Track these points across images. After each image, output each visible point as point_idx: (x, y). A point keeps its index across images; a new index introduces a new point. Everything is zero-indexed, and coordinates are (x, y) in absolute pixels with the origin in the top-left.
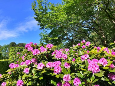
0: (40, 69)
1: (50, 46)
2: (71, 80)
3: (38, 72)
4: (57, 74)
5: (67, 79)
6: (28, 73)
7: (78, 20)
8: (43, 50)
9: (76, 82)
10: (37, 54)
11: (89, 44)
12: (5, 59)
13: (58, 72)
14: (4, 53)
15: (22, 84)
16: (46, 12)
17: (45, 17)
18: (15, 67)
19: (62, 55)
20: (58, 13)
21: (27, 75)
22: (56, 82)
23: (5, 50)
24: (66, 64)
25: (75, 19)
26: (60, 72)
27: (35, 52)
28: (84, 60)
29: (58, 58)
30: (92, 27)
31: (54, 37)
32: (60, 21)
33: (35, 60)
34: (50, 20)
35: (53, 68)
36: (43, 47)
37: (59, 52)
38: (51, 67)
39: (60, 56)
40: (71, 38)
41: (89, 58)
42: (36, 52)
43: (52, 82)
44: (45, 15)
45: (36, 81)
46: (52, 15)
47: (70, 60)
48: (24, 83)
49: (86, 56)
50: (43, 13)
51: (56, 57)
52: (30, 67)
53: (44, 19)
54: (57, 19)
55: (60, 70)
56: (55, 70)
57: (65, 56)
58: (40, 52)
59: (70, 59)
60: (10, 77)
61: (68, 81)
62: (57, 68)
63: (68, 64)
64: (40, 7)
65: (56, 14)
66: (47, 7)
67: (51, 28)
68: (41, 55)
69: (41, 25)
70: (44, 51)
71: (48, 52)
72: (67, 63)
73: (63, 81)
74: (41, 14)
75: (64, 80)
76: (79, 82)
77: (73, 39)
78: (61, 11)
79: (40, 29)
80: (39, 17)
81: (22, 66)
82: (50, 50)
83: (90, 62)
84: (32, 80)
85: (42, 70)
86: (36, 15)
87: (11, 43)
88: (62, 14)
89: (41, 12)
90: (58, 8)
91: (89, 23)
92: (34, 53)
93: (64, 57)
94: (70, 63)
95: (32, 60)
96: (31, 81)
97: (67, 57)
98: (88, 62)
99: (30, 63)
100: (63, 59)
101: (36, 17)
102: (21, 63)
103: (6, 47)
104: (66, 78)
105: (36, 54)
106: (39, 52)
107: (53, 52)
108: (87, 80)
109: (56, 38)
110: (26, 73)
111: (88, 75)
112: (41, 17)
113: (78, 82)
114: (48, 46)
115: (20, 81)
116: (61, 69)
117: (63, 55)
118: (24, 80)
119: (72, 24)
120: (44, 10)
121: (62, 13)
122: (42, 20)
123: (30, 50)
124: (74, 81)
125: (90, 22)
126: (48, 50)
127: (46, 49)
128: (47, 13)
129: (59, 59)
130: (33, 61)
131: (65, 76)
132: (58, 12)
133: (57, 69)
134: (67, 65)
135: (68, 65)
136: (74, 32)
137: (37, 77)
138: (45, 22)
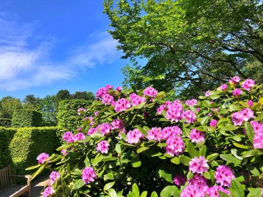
0: (133, 144)
1: (152, 92)
2: (209, 171)
3: (128, 150)
4: (173, 155)
5: (199, 168)
6: (106, 152)
7: (213, 31)
8: (137, 102)
9: (223, 175)
10: (124, 110)
11: (252, 85)
12: (48, 125)
13: (176, 151)
14: (46, 113)
15: (94, 176)
16: (137, 16)
17: (136, 29)
18: (76, 140)
19: (181, 112)
20: (165, 18)
21: (105, 157)
22: (170, 175)
23: (48, 107)
24: (195, 133)
25: (206, 30)
26: (180, 150)
27: (121, 105)
28: (240, 124)
29: (173, 120)
30: (250, 49)
31: (157, 75)
32: (170, 37)
33: (120, 124)
34: (145, 35)
35: (163, 141)
36: (135, 95)
37: (174, 106)
38: (159, 140)
39: (179, 115)
40: (196, 76)
41: (255, 117)
42: (123, 105)
43: (161, 173)
44: (133, 23)
45: (123, 170)
46: (151, 22)
47: (202, 123)
48: (97, 174)
49: (245, 114)
50: (129, 18)
51: (167, 117)
52: (110, 140)
53: (131, 33)
54: (163, 32)
55: (181, 146)
56: (169, 147)
57: (191, 114)
58: (132, 106)
59: (203, 121)
60: (67, 162)
61: (202, 173)
62: (173, 141)
63: (199, 133)
64: (124, 6)
65: (162, 19)
66: (138, 4)
67: (147, 53)
68: (132, 113)
69: (125, 49)
70: (139, 103)
71: (148, 105)
72: (197, 131)
73: (189, 173)
74: (125, 22)
75: (190, 169)
76: (229, 176)
77: (200, 79)
78: (172, 13)
79: (123, 57)
80: (120, 29)
81: (92, 136)
82: (152, 102)
83: (257, 128)
84: (116, 169)
85: (138, 146)
86: (114, 26)
87: (60, 92)
88: (175, 19)
89: (125, 18)
90: (163, 6)
91: (242, 38)
92: (119, 108)
93: (189, 116)
94: (204, 130)
95: (113, 124)
96: (113, 169)
97: (194, 117)
98: (252, 128)
99: (110, 130)
100: (186, 123)
101: (113, 29)
102: (90, 131)
103: (49, 100)
104: (195, 164)
105: (121, 110)
106: (129, 106)
107: (161, 107)
108: (252, 172)
109: (162, 77)
110: (102, 152)
111: (253, 160)
112: (125, 30)
113: (226, 175)
114: (148, 93)
115: (89, 169)
116: (183, 144)
117: (184, 113)
118: (95, 169)
119: (198, 42)
120: (133, 13)
121: (175, 16)
122: (128, 36)
123: (106, 102)
124: (217, 173)
125: (244, 36)
126: (149, 101)
127: (144, 99)
128: (139, 19)
129: (177, 121)
130: (115, 125)
131: (194, 160)
132: (165, 15)
133: (175, 143)
134: (198, 135)
135: (200, 135)
136: (202, 63)
137: (126, 161)
138: (135, 40)
